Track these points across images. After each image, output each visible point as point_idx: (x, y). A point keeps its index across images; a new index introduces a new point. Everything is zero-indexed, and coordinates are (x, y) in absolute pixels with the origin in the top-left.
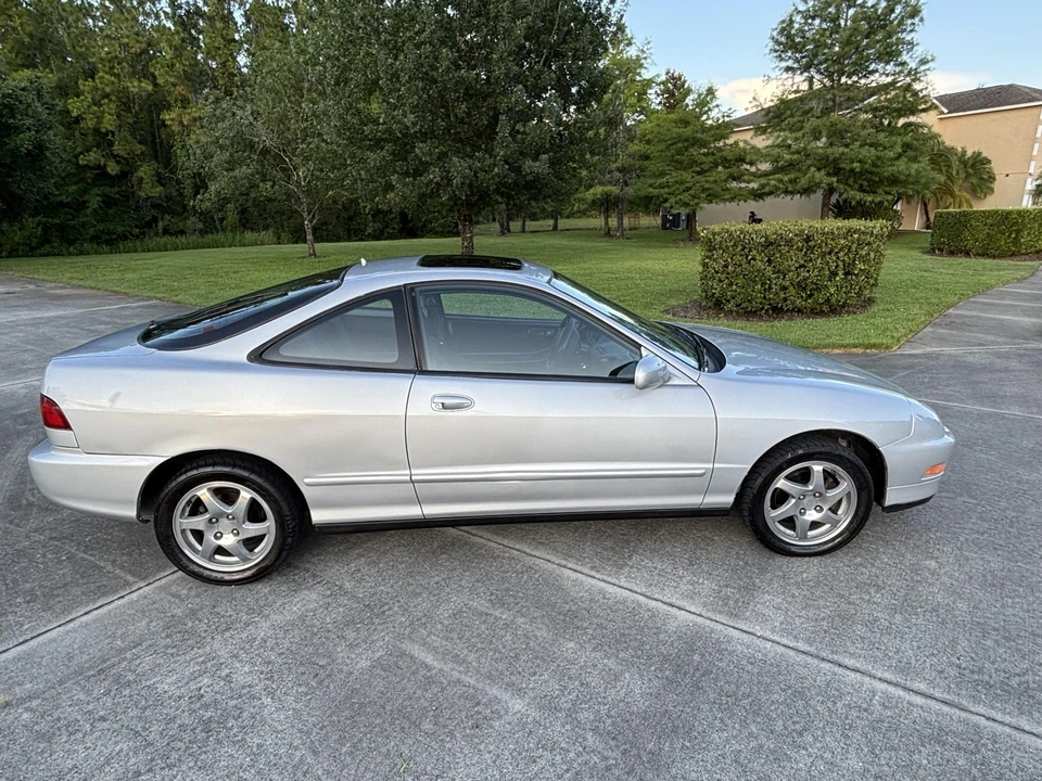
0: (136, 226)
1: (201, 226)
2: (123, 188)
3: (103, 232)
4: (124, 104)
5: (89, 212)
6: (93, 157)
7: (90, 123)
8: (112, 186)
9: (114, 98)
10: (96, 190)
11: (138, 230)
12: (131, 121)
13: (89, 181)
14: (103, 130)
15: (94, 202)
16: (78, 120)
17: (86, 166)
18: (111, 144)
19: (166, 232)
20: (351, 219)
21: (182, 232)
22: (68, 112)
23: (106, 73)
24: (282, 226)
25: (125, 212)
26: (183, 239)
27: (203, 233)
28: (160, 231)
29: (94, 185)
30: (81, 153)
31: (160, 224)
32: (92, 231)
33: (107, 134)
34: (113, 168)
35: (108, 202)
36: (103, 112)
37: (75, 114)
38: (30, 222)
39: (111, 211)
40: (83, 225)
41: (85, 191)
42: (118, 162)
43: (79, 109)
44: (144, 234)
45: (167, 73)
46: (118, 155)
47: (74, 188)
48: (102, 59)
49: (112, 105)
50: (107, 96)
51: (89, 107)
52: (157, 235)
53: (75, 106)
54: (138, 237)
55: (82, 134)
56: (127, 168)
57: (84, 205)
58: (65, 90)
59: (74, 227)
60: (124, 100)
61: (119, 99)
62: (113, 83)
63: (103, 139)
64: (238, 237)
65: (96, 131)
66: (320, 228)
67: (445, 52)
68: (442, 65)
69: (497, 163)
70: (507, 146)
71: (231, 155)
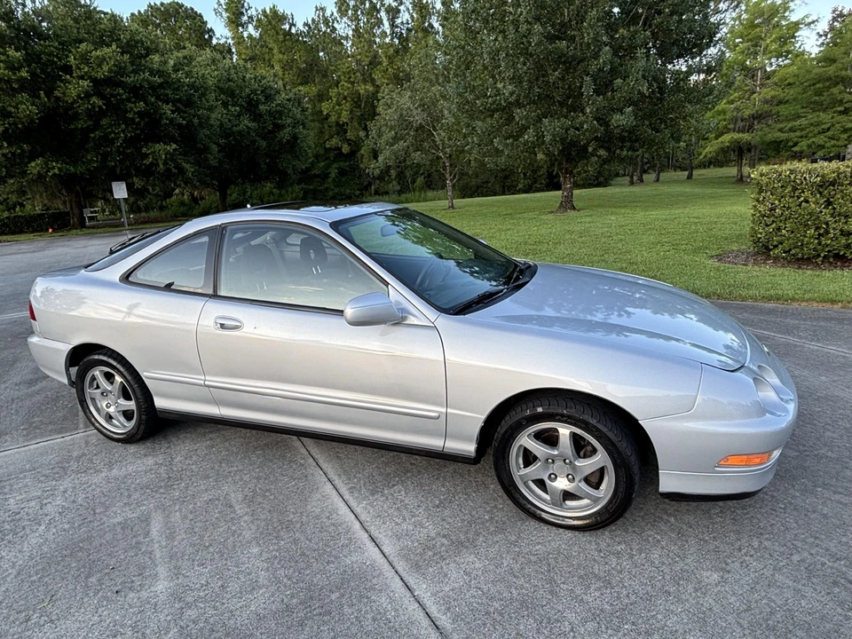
0: (358, 190)
1: (398, 188)
2: (352, 163)
3: (337, 193)
4: (356, 103)
5: (330, 180)
6: (335, 141)
7: (333, 119)
8: (345, 161)
9: (349, 99)
10: (335, 165)
11: (358, 192)
12: (359, 114)
13: (332, 159)
14: (341, 122)
15: (333, 173)
16: (328, 116)
17: (330, 148)
18: (346, 132)
19: (377, 193)
20: (506, 177)
21: (387, 193)
22: (321, 112)
23: (346, 82)
24: (454, 186)
25: (352, 180)
26: (386, 197)
27: (400, 192)
28: (373, 192)
29: (334, 161)
30: (328, 139)
31: (373, 187)
32: (331, 193)
33: (343, 125)
34: (346, 149)
35: (342, 173)
36: (342, 110)
37: (325, 113)
38: (297, 188)
39: (343, 179)
40: (327, 189)
41: (329, 166)
42: (349, 145)
43: (327, 109)
44: (362, 194)
45: (382, 76)
46: (349, 140)
47: (323, 164)
48: (344, 73)
49: (348, 104)
50: (345, 98)
51: (334, 107)
52: (371, 195)
53: (325, 107)
54: (358, 196)
55: (329, 126)
56: (354, 148)
57: (326, 176)
58: (322, 97)
59: (321, 191)
60: (355, 100)
61: (353, 100)
62: (349, 88)
63: (341, 129)
64: (422, 196)
65: (337, 123)
66: (482, 186)
67: (537, 27)
68: (534, 40)
69: (586, 120)
70: (592, 104)
71: (396, 133)
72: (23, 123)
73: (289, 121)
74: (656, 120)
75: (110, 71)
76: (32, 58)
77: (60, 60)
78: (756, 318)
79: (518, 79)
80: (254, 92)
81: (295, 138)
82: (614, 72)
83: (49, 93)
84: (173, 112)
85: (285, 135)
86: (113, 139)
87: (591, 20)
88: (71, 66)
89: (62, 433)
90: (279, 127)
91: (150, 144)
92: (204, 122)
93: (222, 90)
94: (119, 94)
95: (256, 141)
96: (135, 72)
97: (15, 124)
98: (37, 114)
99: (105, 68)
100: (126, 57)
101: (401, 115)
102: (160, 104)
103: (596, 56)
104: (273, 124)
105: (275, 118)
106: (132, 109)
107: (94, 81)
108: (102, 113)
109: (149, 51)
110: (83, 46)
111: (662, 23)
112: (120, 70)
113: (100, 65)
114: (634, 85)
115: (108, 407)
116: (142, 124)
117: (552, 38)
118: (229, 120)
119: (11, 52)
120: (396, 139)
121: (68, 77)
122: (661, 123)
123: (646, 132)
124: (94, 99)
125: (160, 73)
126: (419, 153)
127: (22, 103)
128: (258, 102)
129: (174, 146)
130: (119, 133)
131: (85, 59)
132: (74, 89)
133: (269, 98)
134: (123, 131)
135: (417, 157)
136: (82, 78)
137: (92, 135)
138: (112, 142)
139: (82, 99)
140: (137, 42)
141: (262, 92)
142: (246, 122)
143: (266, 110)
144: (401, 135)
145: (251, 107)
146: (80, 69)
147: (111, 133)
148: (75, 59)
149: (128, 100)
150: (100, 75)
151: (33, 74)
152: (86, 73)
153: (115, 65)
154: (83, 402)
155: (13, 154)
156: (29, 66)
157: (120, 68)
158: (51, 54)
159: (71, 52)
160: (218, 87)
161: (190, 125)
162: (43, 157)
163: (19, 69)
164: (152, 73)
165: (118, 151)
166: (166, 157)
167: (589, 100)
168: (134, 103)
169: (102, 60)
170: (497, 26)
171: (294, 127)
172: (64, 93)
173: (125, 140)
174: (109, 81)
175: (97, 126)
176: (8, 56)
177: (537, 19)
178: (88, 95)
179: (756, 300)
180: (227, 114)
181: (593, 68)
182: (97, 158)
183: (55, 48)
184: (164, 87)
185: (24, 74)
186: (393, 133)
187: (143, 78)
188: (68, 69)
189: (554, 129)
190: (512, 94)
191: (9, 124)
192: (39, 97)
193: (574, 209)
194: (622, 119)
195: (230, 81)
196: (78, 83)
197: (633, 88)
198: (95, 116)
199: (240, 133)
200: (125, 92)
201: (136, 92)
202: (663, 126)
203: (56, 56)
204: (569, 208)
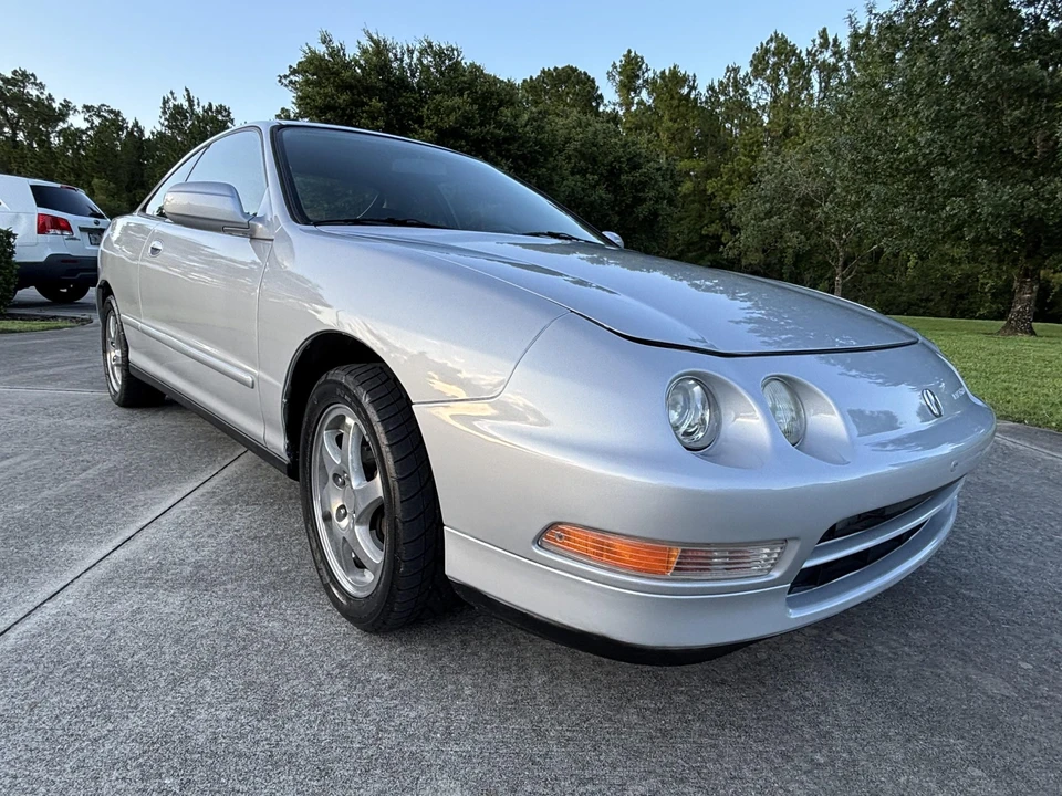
6: (714, 228)
7: (718, 200)
9: (745, 177)
10: (710, 256)
16: (712, 196)
17: (707, 236)
22: (705, 190)
23: (745, 155)
30: (706, 225)
33: (730, 208)
34: (726, 238)
36: (732, 189)
37: (709, 192)
42: (733, 233)
43: (713, 187)
47: (694, 254)
48: (745, 145)
50: (740, 176)
51: (722, 185)
53: (711, 186)
55: (711, 209)
58: (710, 173)
61: (749, 178)
62: (747, 164)
71: (772, 207)
73: (652, 194)
75: (456, 121)
76: (392, 109)
77: (416, 110)
79: (944, 122)
80: (617, 159)
81: (655, 214)
85: (643, 210)
88: (422, 116)
90: (639, 201)
93: (583, 156)
94: (461, 146)
95: (608, 215)
96: (482, 124)
99: (452, 118)
100: (476, 107)
101: (782, 183)
102: (499, 159)
104: (634, 197)
105: (637, 191)
107: (441, 132)
109: (501, 104)
110: (438, 97)
112: (467, 120)
113: (448, 116)
118: (583, 189)
119: (374, 102)
120: (769, 214)
121: (416, 126)
125: (508, 127)
126: (797, 232)
128: (621, 171)
131: (437, 111)
133: (636, 167)
135: (794, 238)
136: (430, 128)
140: (493, 94)
141: (629, 160)
142: (601, 192)
143: (628, 181)
144: (778, 209)
145: (612, 177)
146: (429, 119)
148: (428, 110)
150: (446, 126)
152: (434, 123)
153: (462, 115)
156: (388, 116)
158: (410, 105)
159: (427, 103)
160: (580, 152)
163: (377, 119)
164: (499, 125)
169: (453, 110)
171: (657, 202)
174: (454, 133)
176: (371, 106)
180: (582, 182)
183: (415, 100)
184: (508, 141)
185: (380, 123)
186: (767, 205)
187: (487, 132)
188: (419, 121)
189: (1001, 198)
190: (931, 143)
193: (1032, 332)
195: (595, 146)
196: (423, 133)
199: (592, 204)
200: (466, 145)
201: (478, 146)
203: (414, 107)
204: (1022, 331)
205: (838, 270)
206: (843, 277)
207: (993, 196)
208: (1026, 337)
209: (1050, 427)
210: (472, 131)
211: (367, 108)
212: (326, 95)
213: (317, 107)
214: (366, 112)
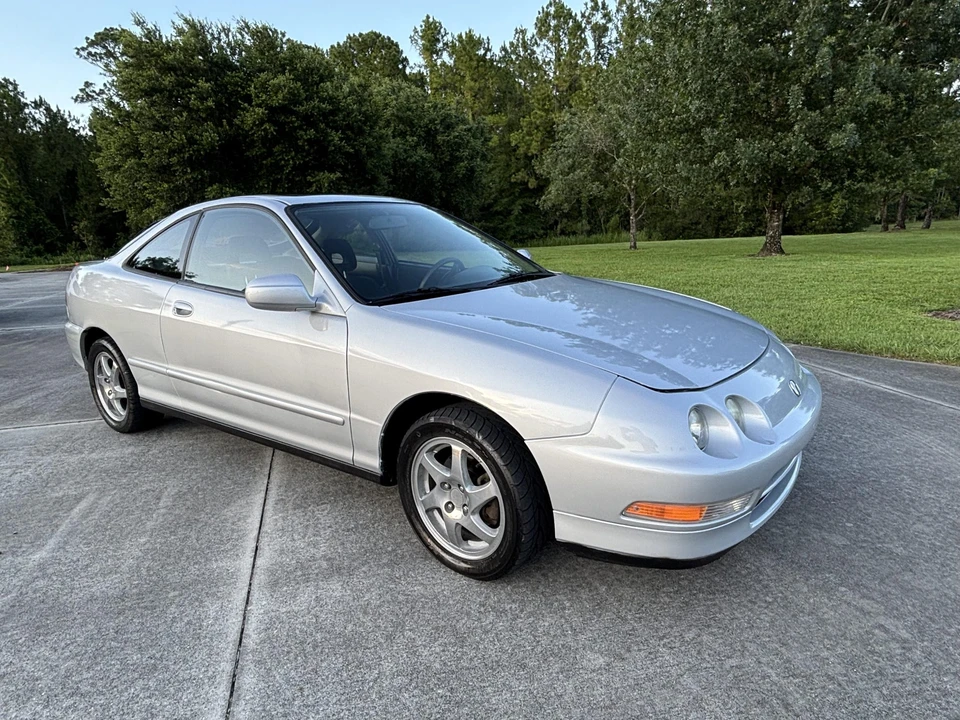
0: (543, 228)
1: (588, 228)
3: (518, 232)
4: (549, 132)
5: (512, 217)
6: (521, 175)
7: (521, 150)
8: (530, 197)
9: (541, 128)
10: (520, 201)
11: (542, 231)
13: (517, 194)
14: (530, 154)
15: (517, 209)
16: (517, 146)
17: (516, 183)
19: (563, 233)
20: (722, 218)
21: (574, 233)
22: (509, 143)
23: (539, 109)
24: (655, 227)
25: (536, 217)
26: (573, 238)
27: (590, 233)
28: (559, 232)
29: (519, 197)
30: (514, 173)
31: (559, 227)
32: (512, 232)
33: (532, 157)
34: (532, 184)
35: (526, 210)
36: (532, 140)
37: (513, 144)
39: (527, 217)
40: (508, 227)
41: (513, 202)
42: (537, 179)
43: (516, 140)
44: (546, 234)
45: (581, 102)
46: (537, 174)
47: (506, 200)
48: (538, 100)
49: (540, 135)
50: (537, 128)
51: (523, 137)
52: (556, 235)
53: (514, 138)
54: (541, 237)
55: (517, 159)
56: (542, 183)
57: (509, 213)
58: (511, 127)
60: (549, 129)
61: (545, 129)
62: (542, 117)
63: (530, 161)
65: (526, 155)
66: (690, 228)
67: (733, 29)
68: (729, 44)
69: (795, 140)
70: (802, 120)
71: (574, 162)
72: (205, 150)
73: (467, 153)
74: (898, 141)
75: (284, 99)
76: (220, 89)
77: (243, 89)
78: (929, 382)
79: (707, 92)
80: (432, 121)
81: (472, 170)
82: (838, 80)
83: (230, 123)
84: (341, 139)
85: (461, 168)
86: (283, 166)
87: (805, 15)
88: (251, 95)
89: (83, 418)
90: (457, 160)
91: (316, 173)
92: (375, 152)
93: (400, 119)
94: (292, 122)
95: (431, 172)
96: (309, 99)
97: (199, 151)
98: (218, 141)
99: (280, 96)
100: (299, 84)
101: (581, 141)
102: (329, 131)
103: (811, 61)
104: (451, 155)
105: (453, 150)
106: (302, 136)
107: (271, 109)
108: (275, 141)
109: (322, 79)
110: (263, 76)
111: (912, 13)
112: (294, 99)
113: (276, 93)
114: (861, 94)
115: (110, 394)
116: (312, 151)
117: (752, 42)
118: (405, 151)
119: (201, 83)
120: (572, 168)
121: (247, 105)
122: (905, 144)
123: (880, 156)
124: (267, 126)
125: (331, 100)
126: (597, 183)
127: (207, 131)
128: (436, 132)
129: (339, 174)
130: (288, 160)
131: (264, 87)
132: (251, 116)
133: (449, 127)
134: (292, 158)
135: (595, 188)
136: (259, 106)
137: (264, 162)
138: (281, 168)
139: (257, 126)
140: (313, 70)
141: (442, 121)
142: (421, 152)
143: (444, 141)
144: (579, 163)
145: (429, 137)
146: (258, 97)
147: (281, 160)
148: (255, 88)
149: (300, 128)
150: (275, 103)
151: (218, 104)
152: (263, 101)
153: (289, 93)
154: (93, 387)
155: (195, 179)
156: (216, 96)
157: (294, 95)
158: (236, 84)
159: (253, 81)
160: (397, 116)
161: (358, 152)
162: (220, 182)
163: (206, 99)
164: (322, 100)
165: (287, 178)
166: (329, 185)
167: (797, 115)
168: (305, 131)
169: (279, 88)
170: (688, 31)
171: (472, 160)
172: (242, 122)
173: (294, 167)
174: (284, 109)
175: (270, 154)
176: (198, 87)
177: (736, 18)
178: (262, 122)
179: (947, 362)
180: (403, 144)
181: (806, 77)
182: (269, 185)
183: (241, 78)
184: (333, 113)
185: (210, 103)
186: (570, 161)
187: (314, 107)
188: (248, 99)
189: (753, 152)
190: (698, 110)
191: (193, 150)
192: (222, 126)
193: (781, 251)
194: (842, 139)
195: (409, 110)
196: (254, 111)
197: (860, 98)
198: (268, 142)
199: (415, 165)
200: (297, 120)
201: (308, 120)
202: (908, 148)
203: (240, 86)
204: (775, 251)
205: (632, 210)
206: (636, 216)
207: (747, 150)
208: (778, 257)
209: (818, 345)
210: (301, 108)
211: (194, 89)
212: (150, 78)
213: (142, 90)
214: (193, 93)
